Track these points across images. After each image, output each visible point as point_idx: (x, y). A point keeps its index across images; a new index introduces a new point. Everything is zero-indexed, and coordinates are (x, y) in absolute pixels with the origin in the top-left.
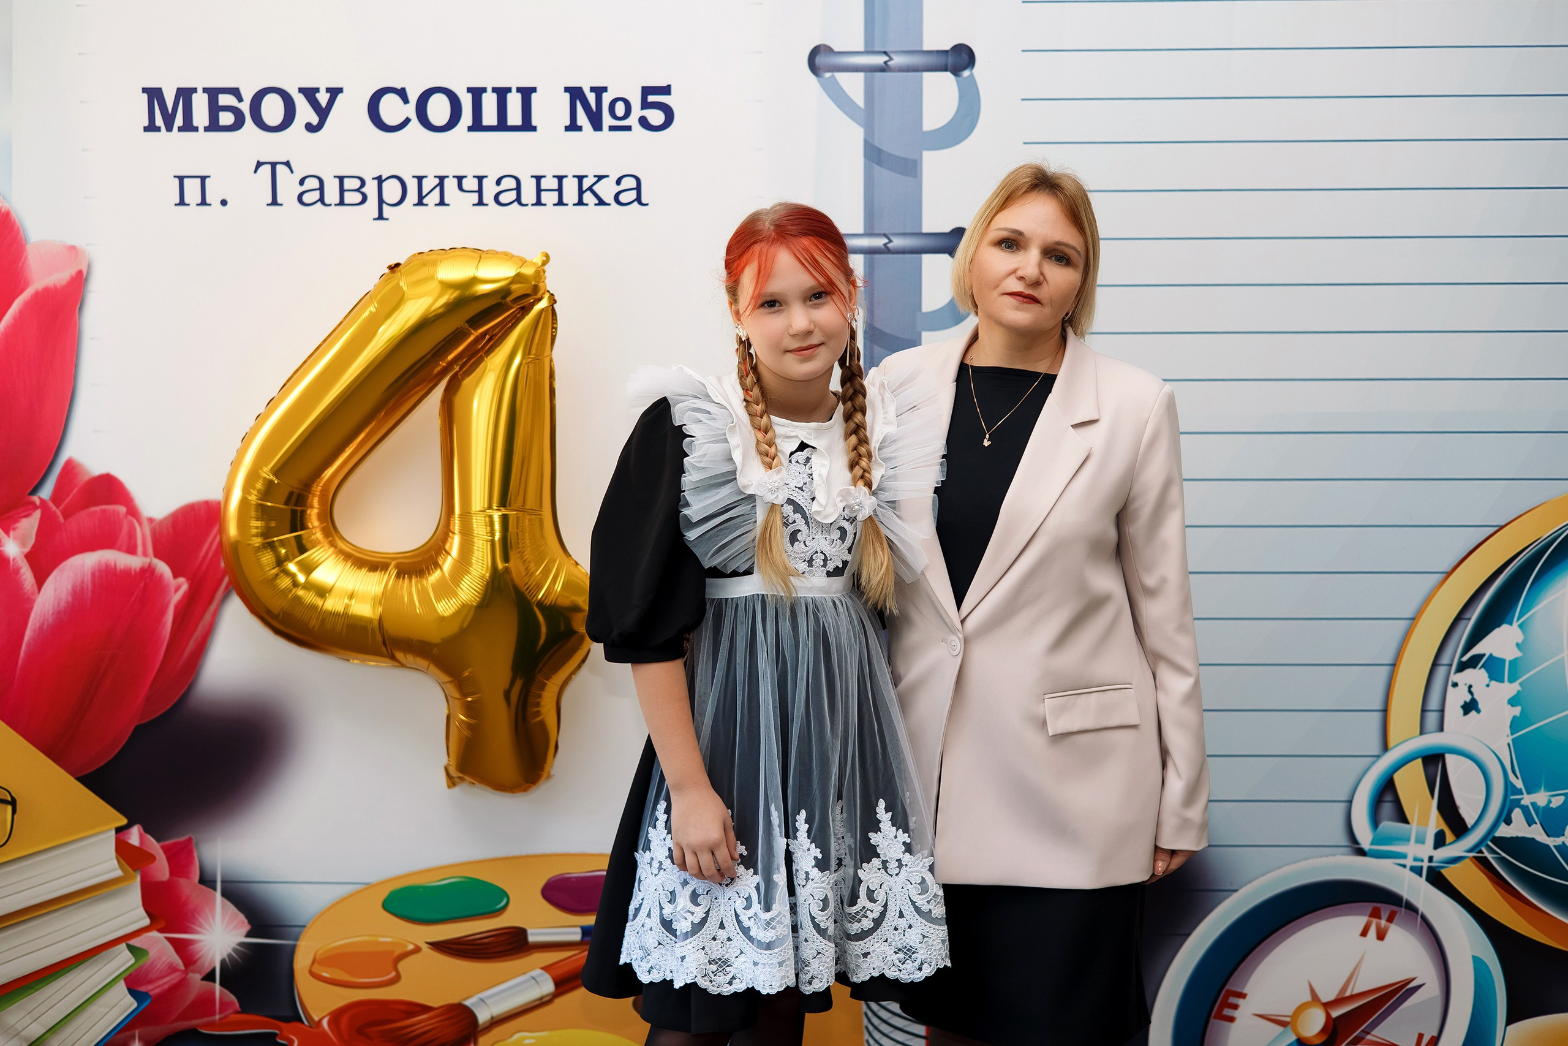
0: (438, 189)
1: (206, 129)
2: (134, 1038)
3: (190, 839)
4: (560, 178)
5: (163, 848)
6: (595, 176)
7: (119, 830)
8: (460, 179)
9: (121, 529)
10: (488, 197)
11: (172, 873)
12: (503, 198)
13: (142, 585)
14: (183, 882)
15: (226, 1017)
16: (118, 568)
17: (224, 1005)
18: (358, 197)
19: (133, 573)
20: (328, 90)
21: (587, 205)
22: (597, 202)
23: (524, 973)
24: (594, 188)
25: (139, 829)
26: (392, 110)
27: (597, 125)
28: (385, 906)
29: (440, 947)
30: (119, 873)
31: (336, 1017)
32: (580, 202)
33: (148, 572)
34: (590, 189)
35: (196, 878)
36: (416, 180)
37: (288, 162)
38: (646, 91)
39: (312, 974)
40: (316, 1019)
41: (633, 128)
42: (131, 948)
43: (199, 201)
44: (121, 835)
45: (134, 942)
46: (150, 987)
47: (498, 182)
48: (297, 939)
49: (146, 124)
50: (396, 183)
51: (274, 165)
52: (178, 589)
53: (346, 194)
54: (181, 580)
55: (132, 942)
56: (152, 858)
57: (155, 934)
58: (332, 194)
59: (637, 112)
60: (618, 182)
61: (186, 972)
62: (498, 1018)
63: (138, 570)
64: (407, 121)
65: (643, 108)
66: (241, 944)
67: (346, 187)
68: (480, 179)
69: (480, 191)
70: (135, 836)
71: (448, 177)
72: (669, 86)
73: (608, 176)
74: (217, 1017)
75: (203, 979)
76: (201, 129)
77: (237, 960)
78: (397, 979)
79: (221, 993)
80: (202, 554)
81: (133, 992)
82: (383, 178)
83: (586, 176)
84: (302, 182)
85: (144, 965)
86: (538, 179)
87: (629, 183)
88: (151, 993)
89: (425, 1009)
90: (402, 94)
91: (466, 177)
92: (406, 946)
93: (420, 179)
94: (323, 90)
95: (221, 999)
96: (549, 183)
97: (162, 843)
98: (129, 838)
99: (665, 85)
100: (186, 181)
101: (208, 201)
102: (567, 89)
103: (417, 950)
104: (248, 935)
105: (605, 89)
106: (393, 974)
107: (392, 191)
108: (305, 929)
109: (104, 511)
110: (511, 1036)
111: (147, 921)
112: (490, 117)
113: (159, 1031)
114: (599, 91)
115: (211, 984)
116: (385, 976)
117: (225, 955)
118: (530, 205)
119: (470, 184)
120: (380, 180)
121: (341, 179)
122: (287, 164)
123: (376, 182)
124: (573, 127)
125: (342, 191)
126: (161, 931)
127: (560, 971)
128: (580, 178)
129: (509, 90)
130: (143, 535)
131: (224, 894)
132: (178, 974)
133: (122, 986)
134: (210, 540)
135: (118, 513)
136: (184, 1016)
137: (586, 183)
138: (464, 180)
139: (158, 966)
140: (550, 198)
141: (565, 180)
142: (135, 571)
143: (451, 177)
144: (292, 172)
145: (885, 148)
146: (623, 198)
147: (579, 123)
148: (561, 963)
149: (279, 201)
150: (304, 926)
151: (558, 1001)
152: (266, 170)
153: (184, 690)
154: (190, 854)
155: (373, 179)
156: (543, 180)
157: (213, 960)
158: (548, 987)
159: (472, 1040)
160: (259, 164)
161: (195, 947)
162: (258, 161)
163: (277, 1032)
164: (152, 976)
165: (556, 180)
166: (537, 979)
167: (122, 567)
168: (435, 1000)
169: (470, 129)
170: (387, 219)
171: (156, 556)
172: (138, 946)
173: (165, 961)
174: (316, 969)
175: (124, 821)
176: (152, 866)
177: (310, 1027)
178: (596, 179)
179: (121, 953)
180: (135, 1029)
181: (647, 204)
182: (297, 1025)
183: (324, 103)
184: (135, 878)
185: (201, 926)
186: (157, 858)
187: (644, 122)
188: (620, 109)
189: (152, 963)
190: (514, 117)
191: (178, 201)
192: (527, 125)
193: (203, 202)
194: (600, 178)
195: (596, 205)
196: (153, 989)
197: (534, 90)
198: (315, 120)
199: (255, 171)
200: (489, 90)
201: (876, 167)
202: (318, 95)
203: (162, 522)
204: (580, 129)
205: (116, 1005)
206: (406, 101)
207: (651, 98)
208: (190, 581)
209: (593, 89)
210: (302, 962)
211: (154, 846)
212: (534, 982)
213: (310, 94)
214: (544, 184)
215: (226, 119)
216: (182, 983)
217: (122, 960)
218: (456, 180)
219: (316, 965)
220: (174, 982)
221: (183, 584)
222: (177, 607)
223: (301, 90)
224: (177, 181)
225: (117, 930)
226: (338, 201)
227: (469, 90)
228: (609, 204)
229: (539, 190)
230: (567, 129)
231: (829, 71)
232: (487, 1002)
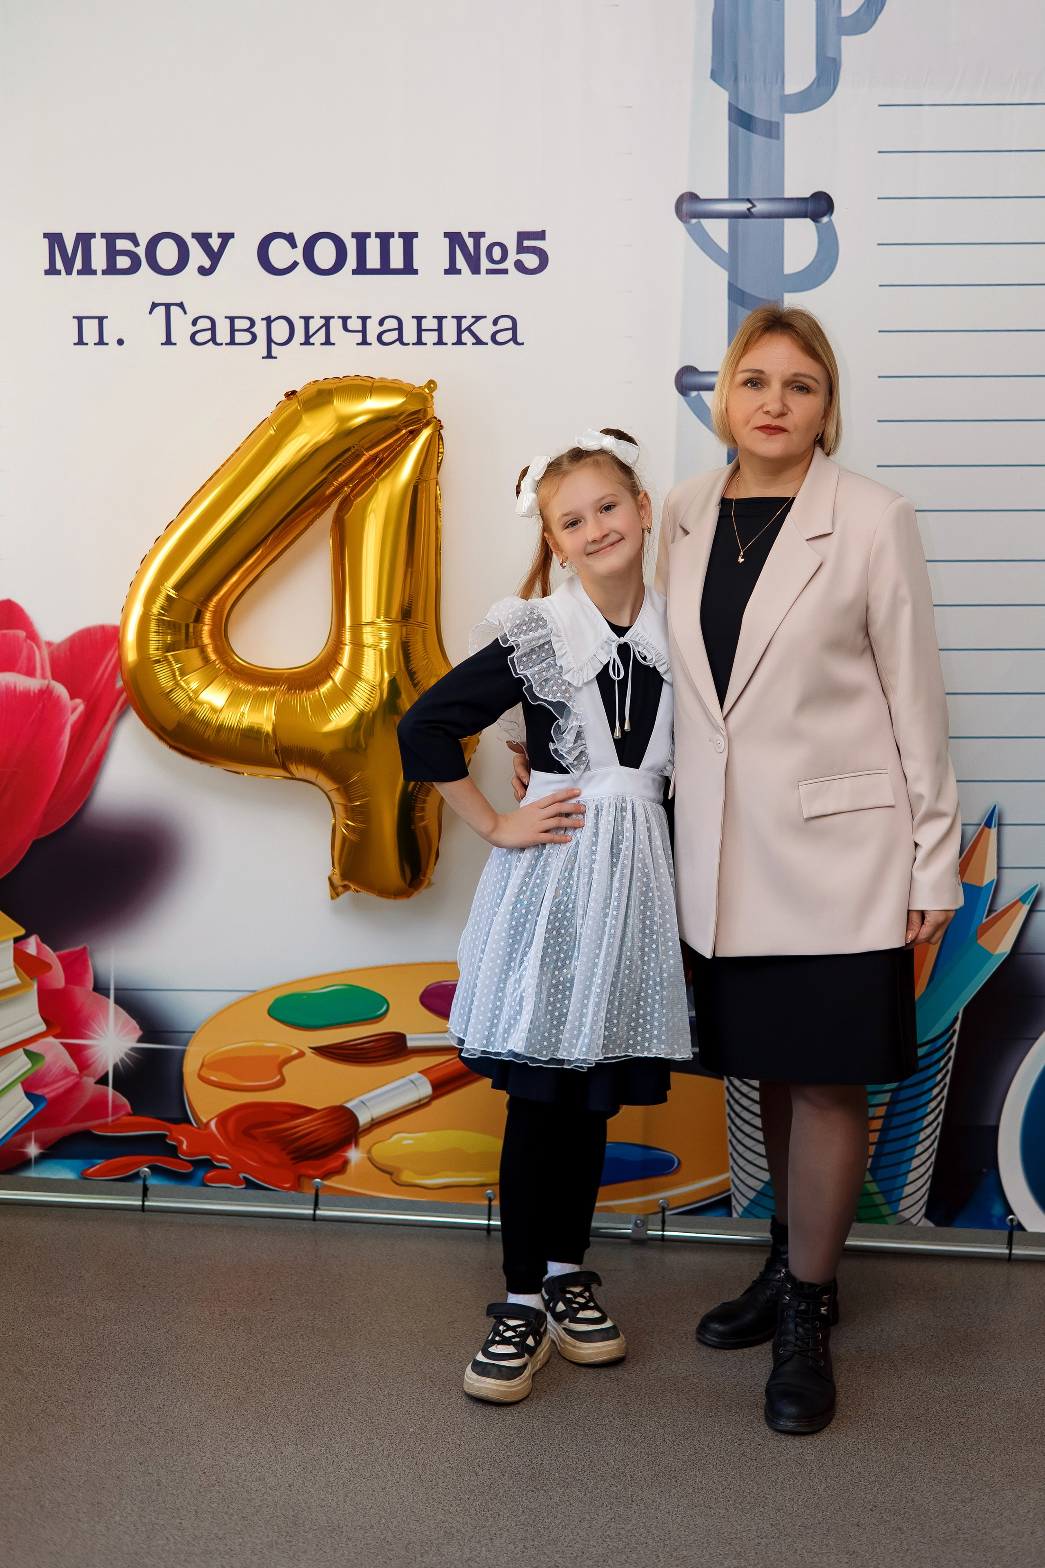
0: (324, 329)
1: (104, 272)
2: (29, 1139)
3: (85, 949)
4: (440, 319)
5: (59, 957)
6: (473, 317)
7: (17, 940)
8: (345, 319)
9: (20, 653)
10: (372, 337)
11: (68, 981)
12: (386, 338)
13: (40, 706)
14: (77, 989)
15: (118, 1119)
16: (18, 690)
17: (117, 1108)
18: (247, 337)
19: (32, 694)
20: (220, 235)
21: (465, 344)
22: (475, 341)
23: (403, 1077)
24: (472, 328)
25: (36, 939)
26: (280, 254)
27: (475, 269)
28: (271, 1012)
29: (324, 1051)
30: (17, 981)
31: (223, 1118)
32: (459, 342)
33: (46, 693)
34: (469, 329)
35: (90, 985)
36: (302, 321)
37: (182, 303)
38: (522, 236)
39: (200, 1077)
40: (205, 1121)
41: (509, 271)
42: (28, 1053)
43: (97, 341)
44: (18, 945)
45: (31, 1047)
46: (46, 1090)
47: (381, 323)
48: (186, 1044)
49: (47, 267)
50: (283, 324)
51: (168, 306)
52: (74, 709)
53: (236, 333)
54: (78, 701)
55: (29, 1047)
56: (48, 967)
57: (51, 1040)
58: (223, 334)
59: (513, 256)
60: (495, 322)
61: (80, 1076)
62: (377, 1120)
63: (36, 691)
64: (295, 264)
65: (518, 253)
66: (134, 1049)
67: (236, 327)
68: (364, 319)
69: (364, 331)
70: (32, 946)
71: (333, 317)
72: (544, 232)
73: (485, 317)
74: (110, 1119)
75: (97, 1083)
76: (99, 272)
77: (129, 1064)
78: (282, 1082)
79: (114, 1095)
80: (98, 676)
81: (29, 1095)
82: (272, 319)
83: (465, 317)
84: (194, 323)
85: (40, 1069)
86: (419, 319)
87: (506, 323)
88: (47, 1096)
89: (308, 1111)
90: (290, 239)
91: (350, 317)
92: (291, 1051)
93: (307, 319)
94: (215, 235)
95: (113, 1102)
96: (430, 323)
97: (58, 953)
98: (27, 948)
99: (540, 230)
100: (84, 321)
101: (105, 341)
102: (446, 235)
103: (301, 1054)
104: (140, 1040)
105: (482, 234)
106: (278, 1077)
107: (280, 331)
108: (195, 1035)
109: (4, 635)
110: (391, 1137)
111: (43, 1028)
112: (373, 260)
113: (55, 1132)
114: (478, 236)
115: (105, 1087)
116: (271, 1080)
117: (118, 1060)
118: (411, 344)
119: (355, 324)
120: (269, 321)
121: (232, 319)
122: (181, 305)
123: (265, 322)
124: (452, 270)
125: (233, 331)
126: (56, 1037)
127: (436, 1075)
128: (459, 319)
129: (392, 235)
130: (42, 658)
131: (117, 1002)
132: (73, 1077)
133: (19, 1090)
134: (105, 663)
135: (18, 637)
136: (75, 1120)
137: (465, 324)
138: (349, 321)
139: (54, 1070)
140: (430, 337)
141: (444, 320)
142: (34, 693)
143: (336, 317)
144: (185, 313)
145: (749, 290)
146: (500, 337)
147: (458, 267)
148: (438, 1067)
149: (173, 340)
150: (194, 1032)
151: (435, 1103)
152: (161, 310)
153: (79, 807)
154: (85, 963)
155: (263, 319)
156: (424, 321)
157: (106, 1064)
158: (427, 1090)
159: (354, 1141)
160: (154, 306)
161: (89, 1052)
162: (153, 303)
163: (168, 1133)
164: (48, 1079)
165: (436, 321)
166: (416, 1083)
167: (22, 689)
168: (319, 1101)
169: (354, 272)
170: (276, 358)
171: (54, 678)
172: (35, 1051)
173: (60, 1066)
174: (205, 1073)
175: (22, 932)
176: (48, 974)
177: (199, 1128)
178: (474, 319)
179: (20, 1056)
180: (31, 1130)
181: (522, 344)
182: (186, 1126)
183: (216, 247)
184: (32, 986)
185: (95, 1032)
186: (54, 967)
187: (520, 266)
188: (497, 253)
189: (48, 1067)
190: (397, 260)
191: (76, 341)
192: (409, 269)
193: (101, 342)
194: (478, 318)
195: (473, 344)
196: (48, 1093)
197: (415, 235)
198: (207, 264)
199: (150, 313)
200: (373, 235)
201: (740, 308)
202: (210, 240)
203: (59, 645)
204: (459, 272)
205: (13, 1108)
206: (294, 245)
207: (527, 243)
208: (86, 703)
209: (471, 234)
210: (191, 1067)
211: (51, 956)
212: (412, 1085)
213: (202, 238)
214: (425, 324)
215: (123, 262)
216: (77, 1087)
217: (20, 1064)
218: (340, 321)
219: (204, 1069)
220: (69, 1085)
221: (80, 706)
222: (73, 727)
223: (194, 235)
224: (76, 321)
225: (15, 1036)
226: (228, 341)
227: (354, 235)
228: (487, 344)
229: (420, 330)
230: (447, 272)
231: (695, 217)
232: (368, 1104)
